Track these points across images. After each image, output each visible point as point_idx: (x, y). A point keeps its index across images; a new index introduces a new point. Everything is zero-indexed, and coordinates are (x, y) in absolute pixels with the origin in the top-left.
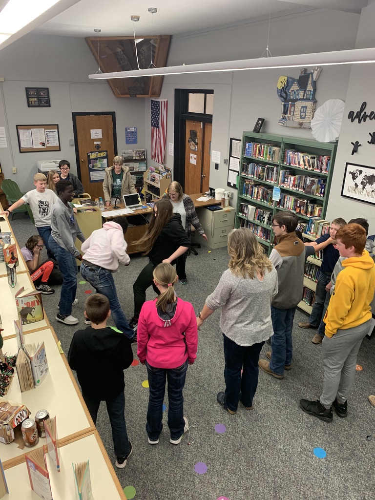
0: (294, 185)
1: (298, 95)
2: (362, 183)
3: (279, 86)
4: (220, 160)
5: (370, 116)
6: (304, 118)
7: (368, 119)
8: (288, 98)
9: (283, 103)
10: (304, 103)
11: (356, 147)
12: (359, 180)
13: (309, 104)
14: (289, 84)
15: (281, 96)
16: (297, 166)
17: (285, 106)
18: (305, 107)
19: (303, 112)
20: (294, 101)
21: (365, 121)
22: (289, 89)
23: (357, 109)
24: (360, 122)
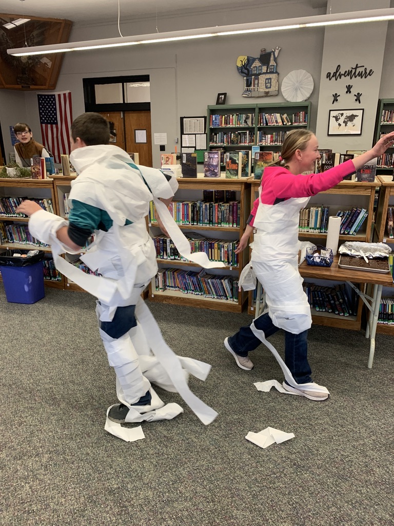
0: (272, 141)
1: (261, 70)
2: (344, 122)
3: (239, 64)
4: (166, 141)
5: (344, 75)
6: (270, 88)
7: (343, 77)
8: (250, 73)
9: (245, 78)
10: (268, 76)
11: (336, 98)
12: (341, 121)
13: (273, 76)
14: (251, 62)
15: (242, 72)
16: (275, 124)
17: (247, 80)
18: (270, 79)
19: (268, 83)
20: (257, 75)
21: (340, 78)
22: (251, 66)
23: (332, 71)
24: (336, 80)
